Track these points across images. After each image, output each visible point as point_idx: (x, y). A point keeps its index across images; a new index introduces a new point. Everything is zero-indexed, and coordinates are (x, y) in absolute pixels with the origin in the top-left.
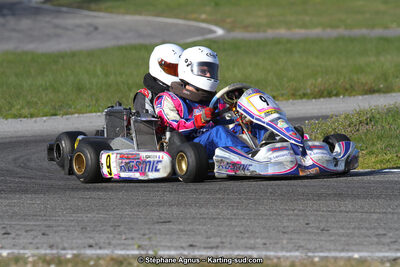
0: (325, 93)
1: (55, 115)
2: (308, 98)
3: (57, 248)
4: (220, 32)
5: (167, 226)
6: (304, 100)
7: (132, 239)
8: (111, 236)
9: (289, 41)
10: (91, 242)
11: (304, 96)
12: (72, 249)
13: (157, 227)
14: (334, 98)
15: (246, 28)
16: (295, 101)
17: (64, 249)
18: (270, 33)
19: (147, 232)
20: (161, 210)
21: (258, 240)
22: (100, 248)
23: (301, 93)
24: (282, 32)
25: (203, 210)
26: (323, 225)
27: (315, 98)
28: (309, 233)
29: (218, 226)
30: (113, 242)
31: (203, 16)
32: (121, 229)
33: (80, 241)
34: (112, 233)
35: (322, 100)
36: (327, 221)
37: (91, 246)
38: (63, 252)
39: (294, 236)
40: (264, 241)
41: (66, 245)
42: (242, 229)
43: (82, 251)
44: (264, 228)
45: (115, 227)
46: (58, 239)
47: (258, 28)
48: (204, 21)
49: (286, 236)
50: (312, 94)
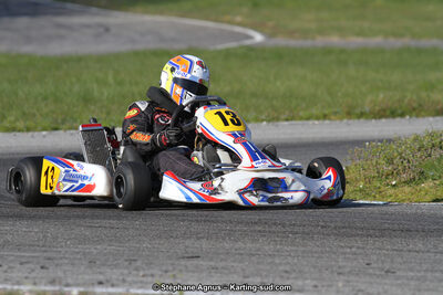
0: (388, 113)
1: (56, 129)
2: (367, 118)
3: (60, 283)
4: (258, 37)
5: (195, 262)
6: (362, 120)
7: (152, 275)
8: (126, 271)
9: (342, 51)
10: (101, 278)
11: (361, 115)
12: (77, 285)
13: (183, 262)
14: (398, 119)
15: (291, 34)
16: (351, 121)
17: (67, 285)
18: (320, 41)
19: (171, 268)
20: (188, 242)
21: (308, 282)
22: (113, 286)
23: (358, 111)
24: (335, 40)
25: (240, 244)
26: (387, 267)
27: (375, 118)
28: (370, 275)
29: (258, 263)
30: (129, 279)
31: (239, 19)
32: (139, 263)
33: (87, 277)
34: (126, 268)
35: (383, 120)
36: (392, 262)
37: (100, 283)
38: (66, 289)
39: (352, 278)
40: (315, 283)
41: (70, 281)
42: (288, 268)
43: (90, 289)
44: (315, 267)
45: (131, 261)
46: (60, 274)
47: (305, 34)
48: (239, 24)
49: (342, 277)
50: (371, 113)
